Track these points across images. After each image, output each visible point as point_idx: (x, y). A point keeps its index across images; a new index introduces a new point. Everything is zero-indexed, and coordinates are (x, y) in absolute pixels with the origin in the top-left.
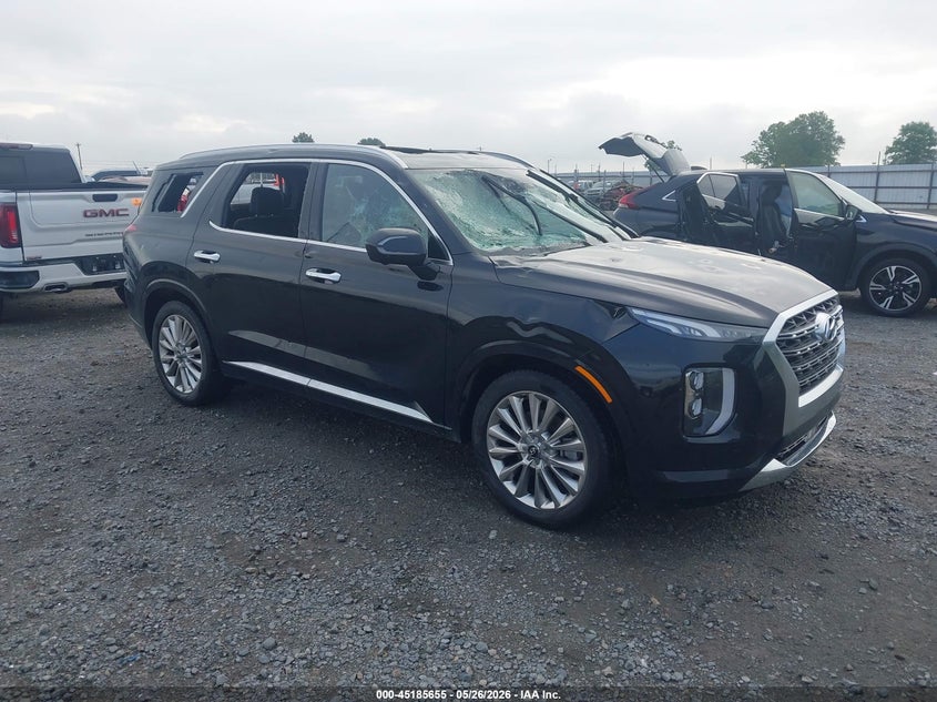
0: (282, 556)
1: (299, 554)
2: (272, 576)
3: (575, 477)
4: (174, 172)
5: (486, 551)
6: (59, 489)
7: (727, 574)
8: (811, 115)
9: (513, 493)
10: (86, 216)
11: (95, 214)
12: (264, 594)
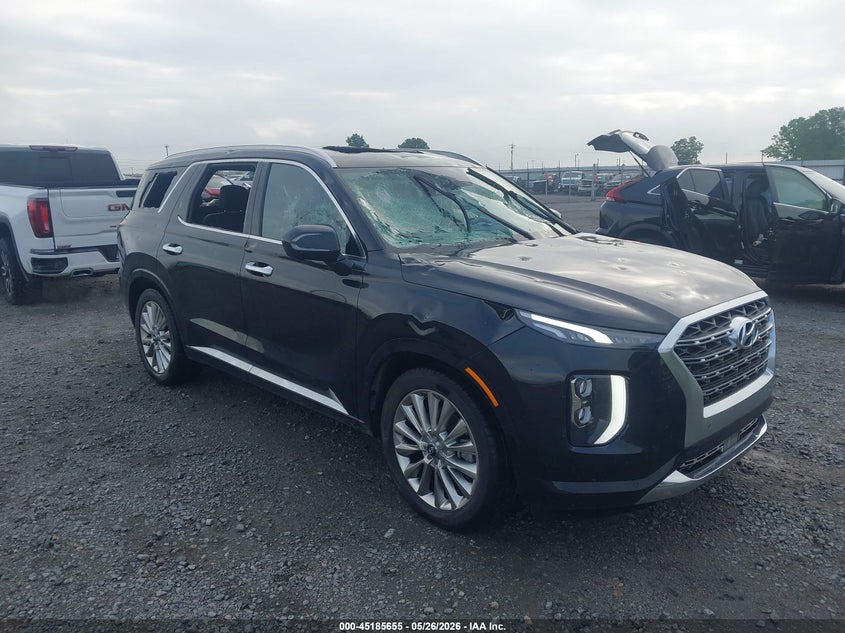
0: (180, 543)
1: (195, 542)
2: (161, 564)
3: (469, 478)
4: (158, 171)
5: (375, 551)
6: (15, 463)
7: (616, 594)
8: (832, 111)
9: (416, 490)
10: (110, 210)
11: (118, 209)
12: (144, 584)
